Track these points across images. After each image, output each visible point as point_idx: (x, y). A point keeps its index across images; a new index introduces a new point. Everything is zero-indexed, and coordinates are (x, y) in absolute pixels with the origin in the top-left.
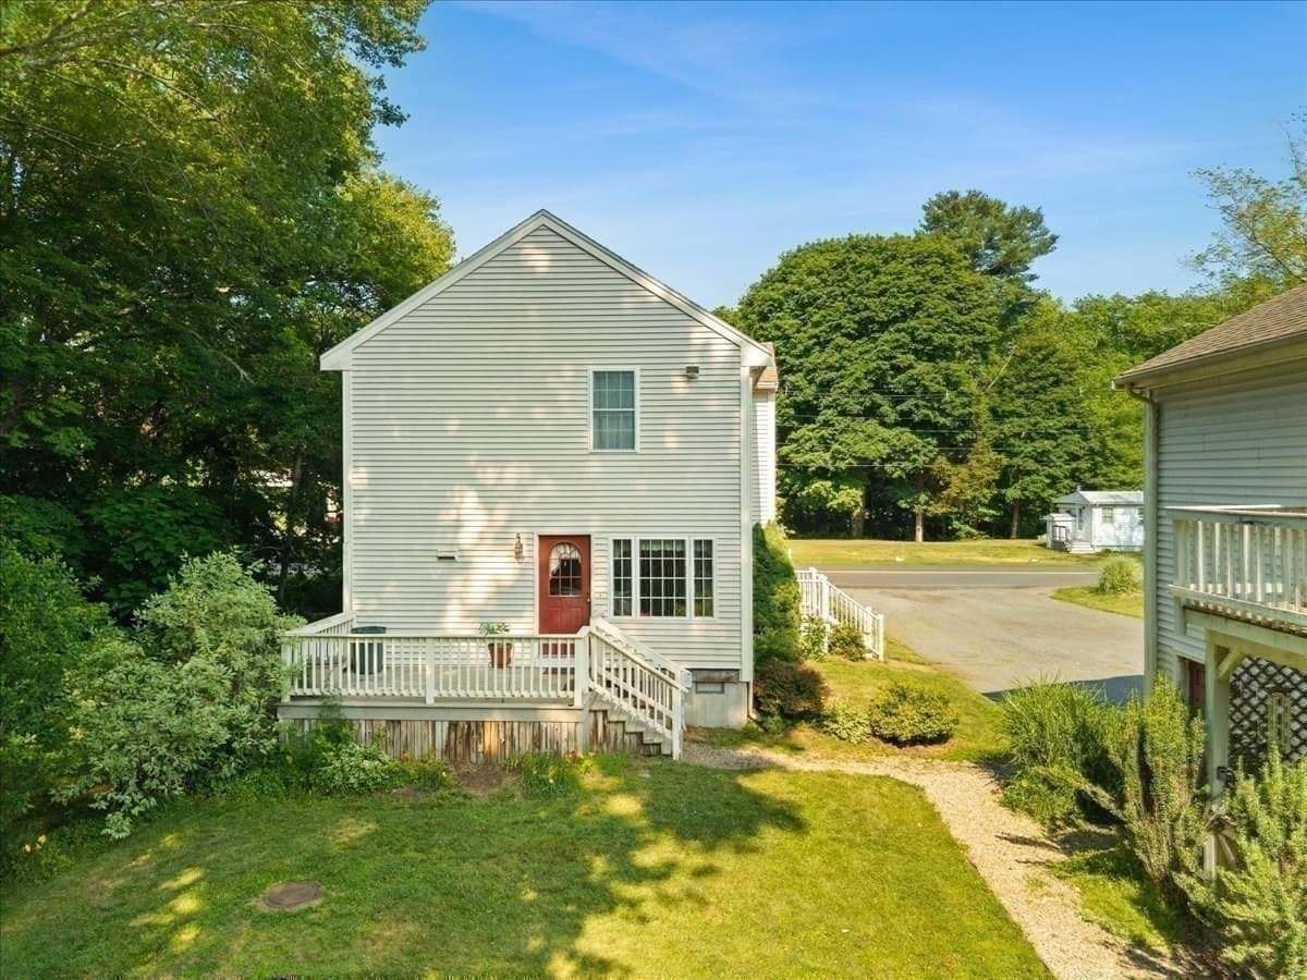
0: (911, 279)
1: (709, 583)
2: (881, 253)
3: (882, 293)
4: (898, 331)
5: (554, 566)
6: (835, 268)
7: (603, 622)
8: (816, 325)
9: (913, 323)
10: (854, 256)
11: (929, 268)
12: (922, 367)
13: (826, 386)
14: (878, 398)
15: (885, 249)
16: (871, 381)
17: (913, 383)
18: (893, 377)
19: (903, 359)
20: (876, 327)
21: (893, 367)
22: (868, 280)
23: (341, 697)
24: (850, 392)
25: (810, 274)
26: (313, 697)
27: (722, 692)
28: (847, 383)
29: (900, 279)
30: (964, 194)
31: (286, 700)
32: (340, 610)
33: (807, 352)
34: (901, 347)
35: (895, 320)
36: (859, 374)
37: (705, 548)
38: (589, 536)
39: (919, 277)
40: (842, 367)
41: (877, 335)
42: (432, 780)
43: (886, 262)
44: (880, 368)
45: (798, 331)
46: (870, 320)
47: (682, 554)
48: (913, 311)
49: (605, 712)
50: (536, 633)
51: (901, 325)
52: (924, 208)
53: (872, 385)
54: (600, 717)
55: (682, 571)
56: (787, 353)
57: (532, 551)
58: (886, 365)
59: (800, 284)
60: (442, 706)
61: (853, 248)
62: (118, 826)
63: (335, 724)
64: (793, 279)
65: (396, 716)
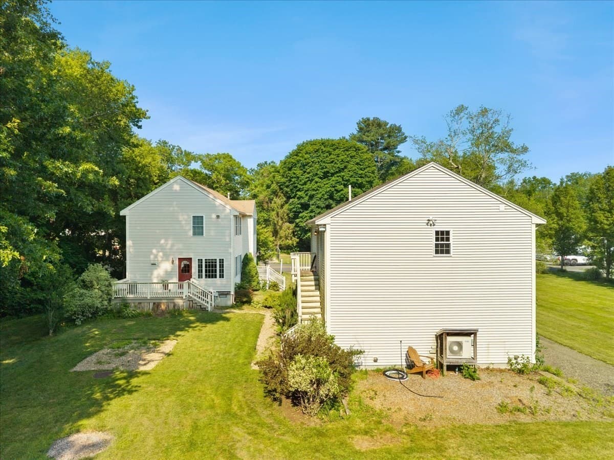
0: (343, 157)
1: (223, 270)
2: (332, 146)
3: (332, 162)
4: (338, 177)
5: (182, 266)
6: (316, 152)
7: (194, 280)
8: (308, 173)
9: (343, 174)
10: (322, 147)
11: (350, 152)
13: (311, 197)
14: (331, 201)
15: (334, 145)
16: (328, 195)
17: (342, 196)
18: (336, 194)
19: (340, 187)
20: (330, 175)
21: (336, 190)
22: (327, 157)
23: (127, 297)
24: (320, 199)
25: (307, 153)
26: (120, 298)
27: (226, 297)
28: (319, 196)
29: (338, 157)
30: (371, 119)
31: (113, 298)
32: (125, 278)
33: (305, 183)
34: (338, 183)
35: (337, 172)
36: (324, 192)
37: (222, 261)
38: (191, 258)
39: (345, 156)
40: (317, 190)
41: (330, 178)
42: (149, 315)
43: (334, 150)
44: (330, 190)
45: (302, 175)
46: (328, 172)
47: (216, 262)
48: (343, 169)
49: (192, 301)
50: (178, 282)
51: (338, 174)
52: (357, 123)
53: (328, 197)
54: (191, 302)
55: (216, 267)
56: (298, 183)
57: (177, 262)
58: (333, 189)
59: (302, 157)
60: (151, 299)
61: (323, 144)
62: (78, 322)
63: (125, 304)
64: (300, 155)
65: (140, 302)
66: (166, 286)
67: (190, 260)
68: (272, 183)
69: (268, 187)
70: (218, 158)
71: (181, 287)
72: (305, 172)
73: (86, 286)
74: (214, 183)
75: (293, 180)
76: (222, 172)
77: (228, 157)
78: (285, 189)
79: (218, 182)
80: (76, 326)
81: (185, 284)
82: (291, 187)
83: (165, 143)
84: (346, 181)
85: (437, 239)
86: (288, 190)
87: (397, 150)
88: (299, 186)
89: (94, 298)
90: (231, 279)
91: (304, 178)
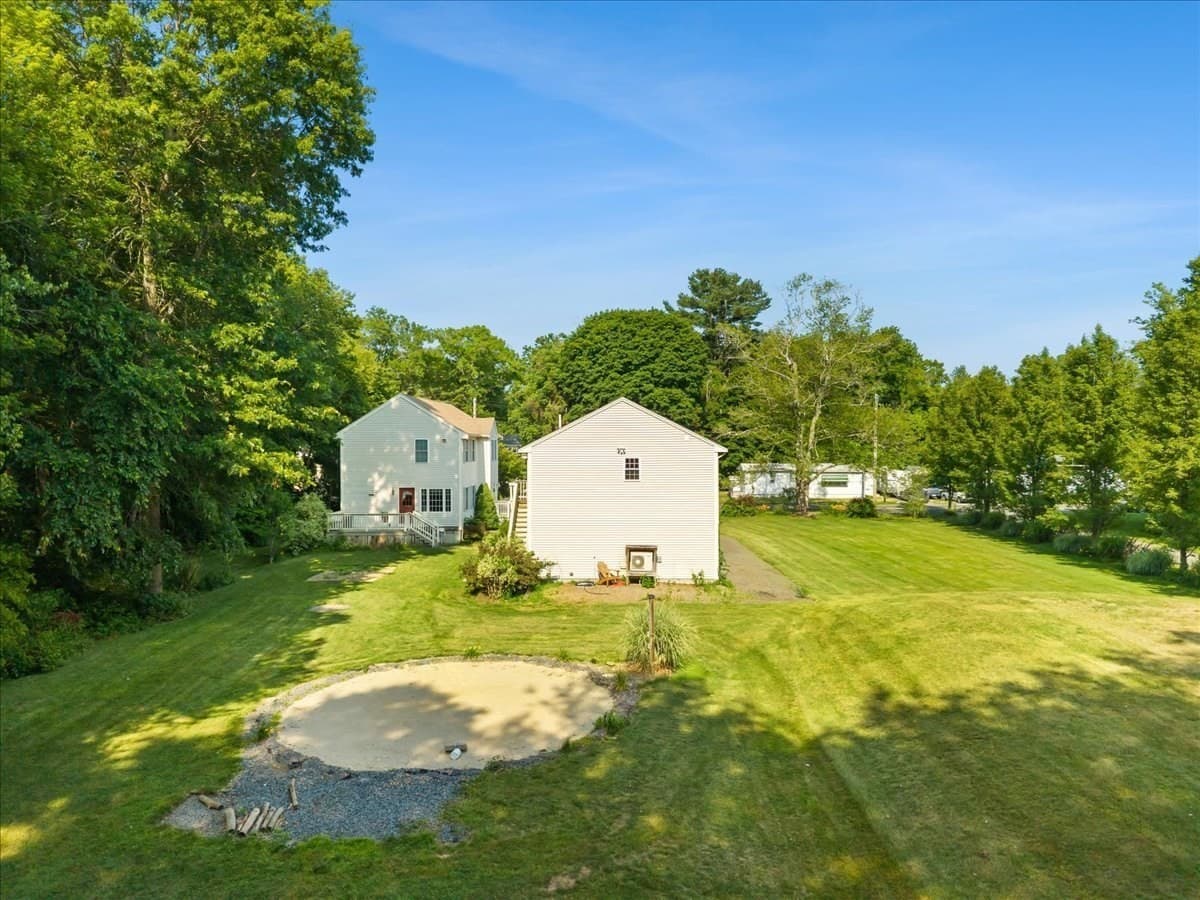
0: (653, 340)
1: (450, 502)
2: (638, 322)
3: (636, 348)
4: (645, 370)
5: (404, 497)
7: (417, 513)
8: (601, 365)
9: (652, 366)
10: (623, 324)
11: (665, 332)
12: (658, 391)
20: (633, 367)
22: (629, 339)
23: (343, 530)
25: (598, 334)
26: (335, 530)
27: (454, 533)
29: (646, 339)
30: (712, 271)
31: (329, 530)
32: (340, 510)
33: (595, 381)
35: (643, 364)
37: (449, 492)
38: (414, 488)
39: (658, 338)
40: (614, 391)
41: (633, 372)
42: (366, 548)
43: (642, 328)
45: (590, 368)
46: (630, 363)
47: (442, 493)
48: (653, 359)
49: (414, 535)
50: (398, 513)
51: (645, 367)
52: (689, 278)
54: (413, 537)
55: (442, 498)
57: (397, 493)
58: (637, 390)
59: (591, 339)
60: (369, 532)
61: (623, 318)
62: (295, 553)
63: (342, 537)
64: (588, 336)
65: (358, 535)
66: (385, 517)
67: (412, 490)
68: (546, 379)
69: (540, 385)
70: (466, 333)
71: (402, 521)
72: (594, 363)
73: (303, 516)
74: (460, 374)
75: (577, 375)
76: (474, 358)
77: (482, 332)
78: (566, 389)
79: (466, 374)
80: (293, 556)
81: (406, 516)
82: (574, 386)
83: (381, 312)
84: (658, 376)
85: (627, 466)
86: (570, 390)
87: (756, 320)
88: (586, 385)
89: (311, 527)
90: (460, 513)
91: (593, 372)
